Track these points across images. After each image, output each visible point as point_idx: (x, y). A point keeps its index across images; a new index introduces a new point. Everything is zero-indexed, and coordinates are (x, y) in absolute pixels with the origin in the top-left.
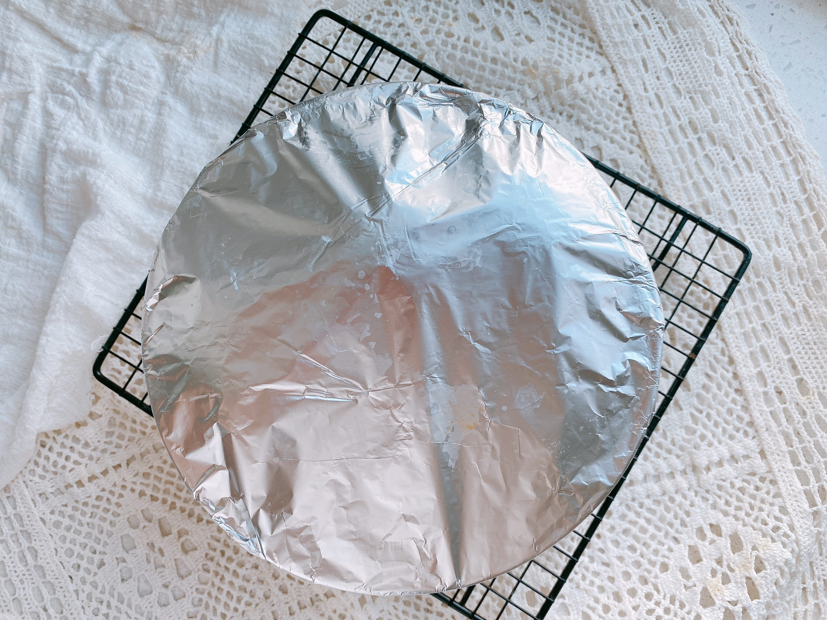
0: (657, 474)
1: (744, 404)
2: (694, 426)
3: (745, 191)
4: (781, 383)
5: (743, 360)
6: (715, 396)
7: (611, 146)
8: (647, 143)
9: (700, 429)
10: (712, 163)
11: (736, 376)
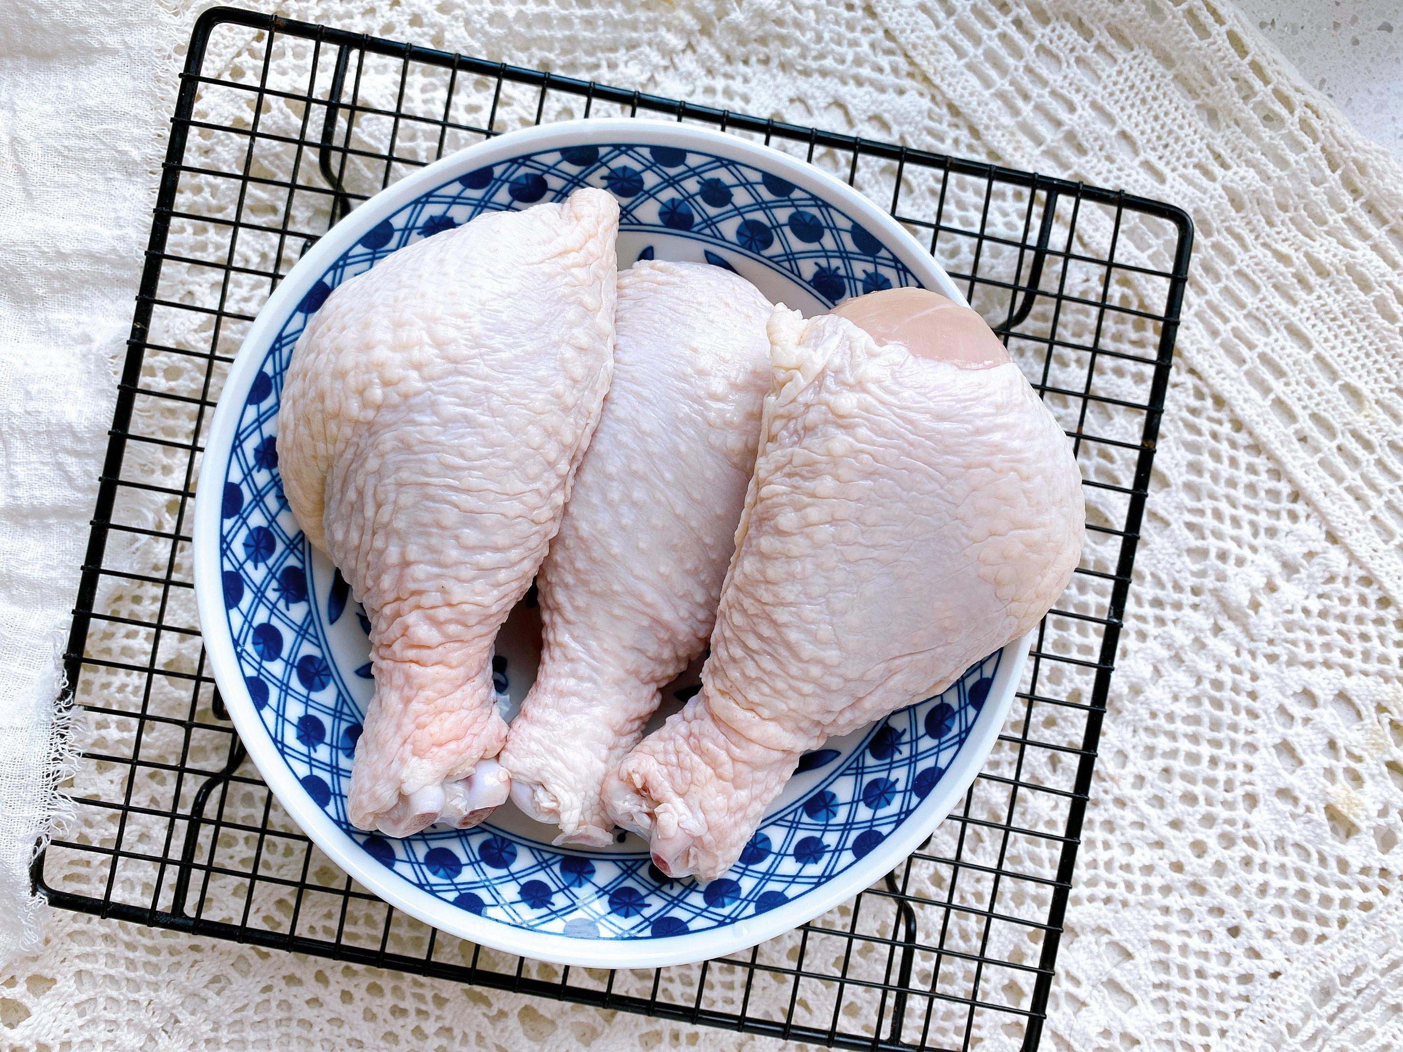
0: (1173, 653)
1: (1270, 465)
2: (1199, 543)
3: (1132, 87)
4: (1317, 405)
5: (1239, 392)
6: (1215, 477)
7: (861, 91)
8: (924, 64)
9: (1212, 544)
10: (1056, 58)
11: (1238, 425)
